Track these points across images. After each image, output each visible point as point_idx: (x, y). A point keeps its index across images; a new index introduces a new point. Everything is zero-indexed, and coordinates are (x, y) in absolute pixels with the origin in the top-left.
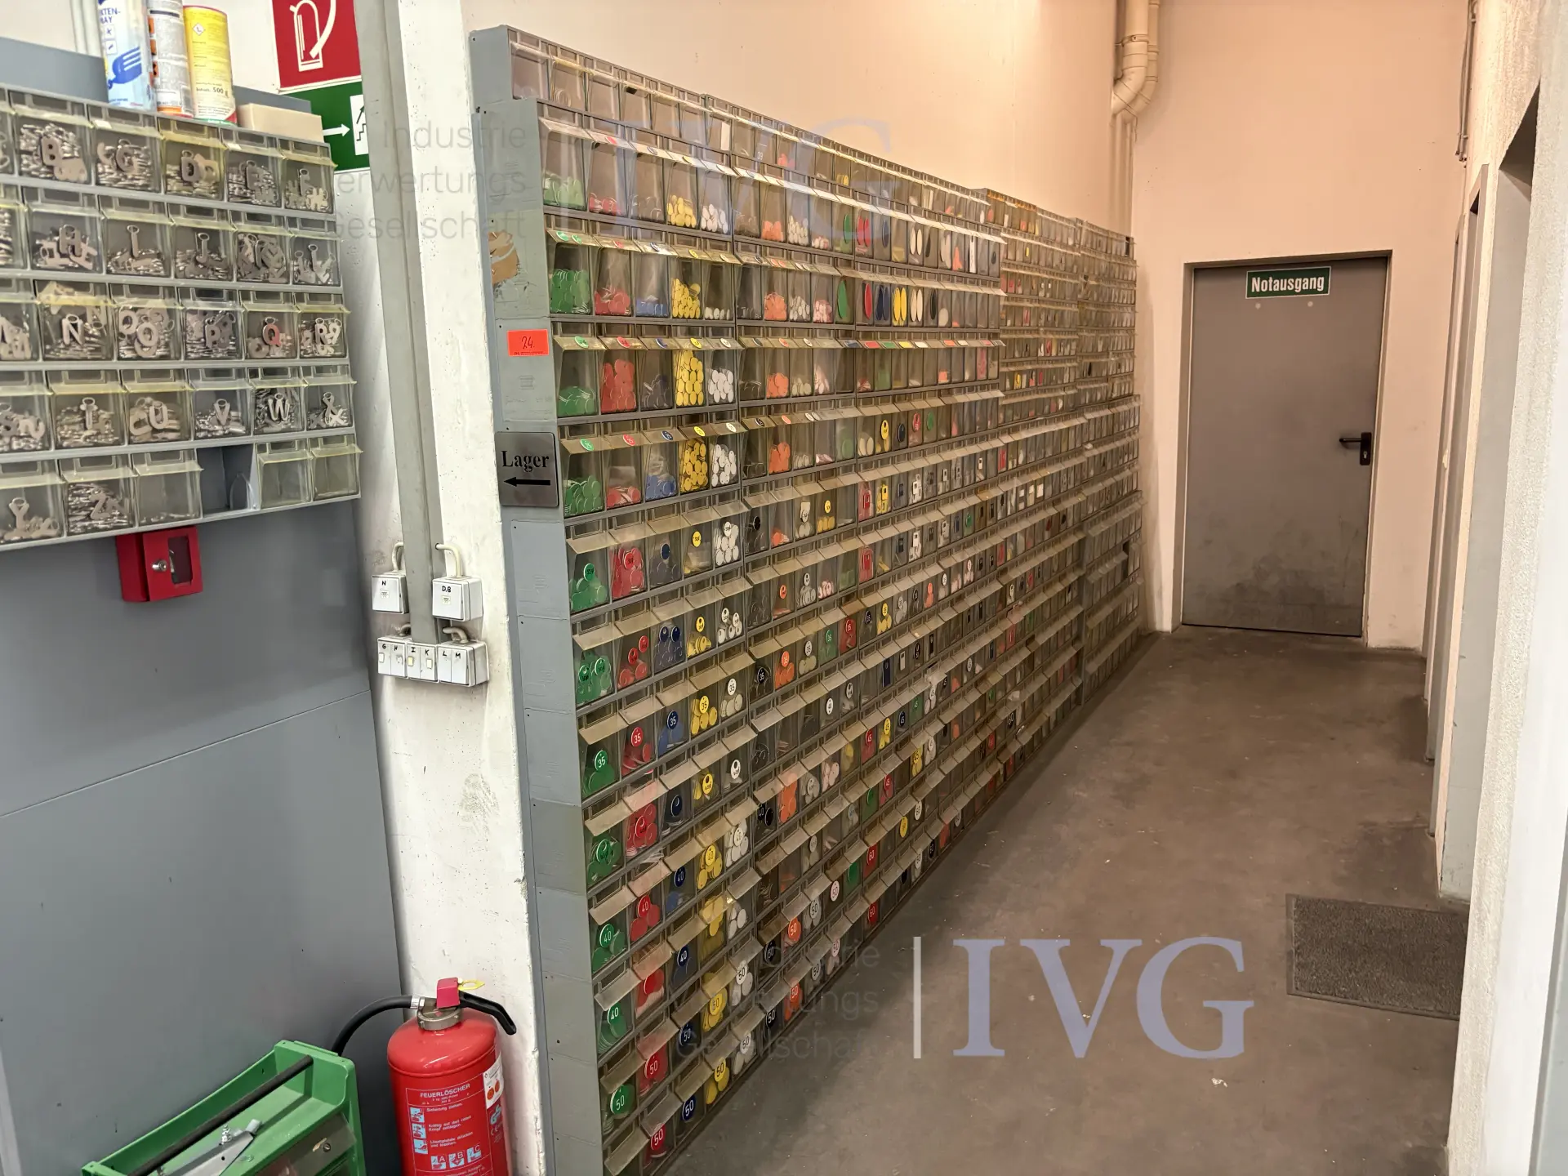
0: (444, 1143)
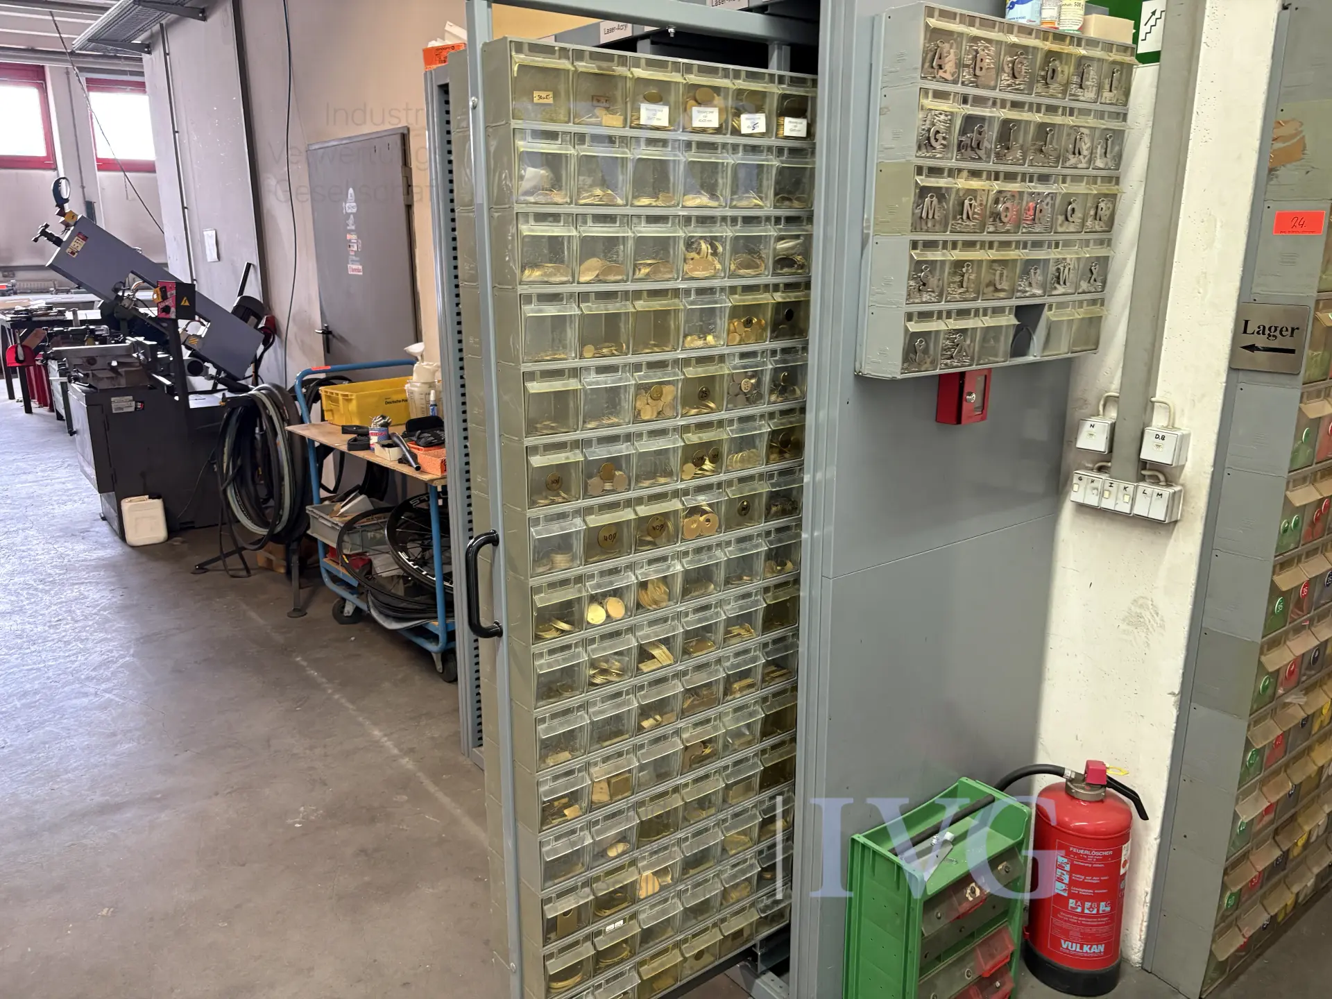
0: (1083, 891)
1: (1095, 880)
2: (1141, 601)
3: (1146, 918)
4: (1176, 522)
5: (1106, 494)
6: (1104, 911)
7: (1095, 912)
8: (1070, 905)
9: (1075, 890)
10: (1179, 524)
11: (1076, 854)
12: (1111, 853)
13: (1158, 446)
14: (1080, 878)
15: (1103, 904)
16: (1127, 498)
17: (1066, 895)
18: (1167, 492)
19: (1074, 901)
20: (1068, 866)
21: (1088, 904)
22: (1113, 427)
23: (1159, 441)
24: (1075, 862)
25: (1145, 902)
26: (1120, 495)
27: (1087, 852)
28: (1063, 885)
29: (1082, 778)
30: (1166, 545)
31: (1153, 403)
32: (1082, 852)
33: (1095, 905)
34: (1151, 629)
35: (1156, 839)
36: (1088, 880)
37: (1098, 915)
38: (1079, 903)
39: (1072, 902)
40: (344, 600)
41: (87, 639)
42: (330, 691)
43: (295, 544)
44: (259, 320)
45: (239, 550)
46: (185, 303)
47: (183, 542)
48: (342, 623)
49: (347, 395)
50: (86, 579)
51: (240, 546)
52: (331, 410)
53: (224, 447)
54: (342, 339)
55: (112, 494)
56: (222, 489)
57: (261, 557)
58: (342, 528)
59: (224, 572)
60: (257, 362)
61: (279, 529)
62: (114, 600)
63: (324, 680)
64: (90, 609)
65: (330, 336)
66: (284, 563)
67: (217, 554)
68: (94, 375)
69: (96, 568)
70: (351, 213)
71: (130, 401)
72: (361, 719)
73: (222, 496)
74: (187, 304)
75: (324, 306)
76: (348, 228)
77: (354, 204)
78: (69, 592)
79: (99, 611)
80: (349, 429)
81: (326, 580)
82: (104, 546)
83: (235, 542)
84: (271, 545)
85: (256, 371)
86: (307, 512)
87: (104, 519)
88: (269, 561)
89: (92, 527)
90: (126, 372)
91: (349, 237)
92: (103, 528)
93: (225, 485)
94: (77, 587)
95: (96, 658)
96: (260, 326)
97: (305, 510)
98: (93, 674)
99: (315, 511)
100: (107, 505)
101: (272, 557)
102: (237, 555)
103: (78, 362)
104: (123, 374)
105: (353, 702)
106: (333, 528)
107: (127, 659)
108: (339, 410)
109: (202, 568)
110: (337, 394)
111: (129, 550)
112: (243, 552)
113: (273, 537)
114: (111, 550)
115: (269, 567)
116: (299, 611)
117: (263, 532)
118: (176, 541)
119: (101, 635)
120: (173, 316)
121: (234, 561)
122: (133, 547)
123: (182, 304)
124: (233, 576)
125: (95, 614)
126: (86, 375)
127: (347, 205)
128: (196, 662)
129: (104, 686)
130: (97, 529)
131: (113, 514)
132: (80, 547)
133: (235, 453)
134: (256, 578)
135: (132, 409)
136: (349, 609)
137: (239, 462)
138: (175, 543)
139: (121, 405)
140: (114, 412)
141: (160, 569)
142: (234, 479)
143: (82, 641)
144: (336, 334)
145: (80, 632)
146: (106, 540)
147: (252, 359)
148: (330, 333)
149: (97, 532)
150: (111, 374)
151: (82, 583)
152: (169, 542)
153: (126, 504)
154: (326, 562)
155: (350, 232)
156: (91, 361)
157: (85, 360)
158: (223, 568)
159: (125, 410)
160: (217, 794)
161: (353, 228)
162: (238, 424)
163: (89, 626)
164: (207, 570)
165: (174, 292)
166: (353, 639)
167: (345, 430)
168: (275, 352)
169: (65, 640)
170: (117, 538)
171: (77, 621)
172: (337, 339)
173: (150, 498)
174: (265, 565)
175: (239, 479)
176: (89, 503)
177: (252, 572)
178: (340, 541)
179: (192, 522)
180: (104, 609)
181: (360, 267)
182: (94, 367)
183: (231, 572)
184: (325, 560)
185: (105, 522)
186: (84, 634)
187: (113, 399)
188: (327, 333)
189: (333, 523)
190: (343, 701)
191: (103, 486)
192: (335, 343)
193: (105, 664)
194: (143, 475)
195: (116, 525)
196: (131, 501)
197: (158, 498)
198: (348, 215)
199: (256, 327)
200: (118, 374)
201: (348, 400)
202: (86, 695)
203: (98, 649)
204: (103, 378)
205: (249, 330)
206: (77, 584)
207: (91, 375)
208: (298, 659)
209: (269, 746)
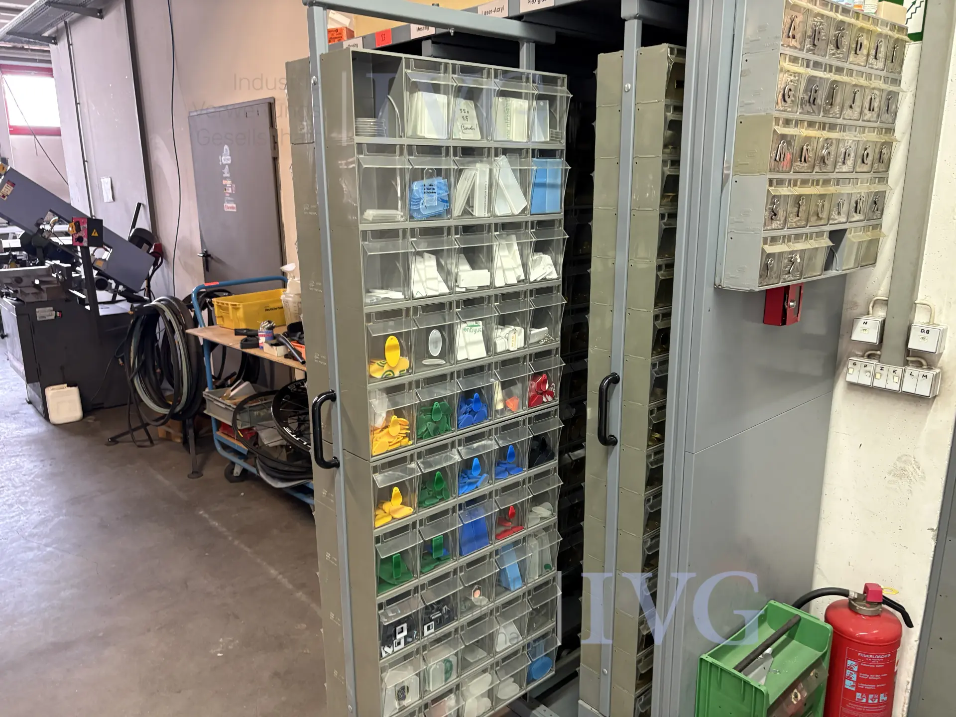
0: (867, 686)
1: (877, 677)
2: (904, 458)
3: (907, 701)
4: (935, 397)
5: (878, 376)
6: (883, 700)
7: (876, 701)
8: (857, 697)
9: (862, 686)
10: (937, 398)
11: (862, 658)
12: (889, 655)
13: (923, 338)
14: (866, 676)
15: (882, 695)
16: (896, 379)
17: (854, 689)
18: (931, 374)
19: (860, 694)
20: (857, 667)
21: (871, 696)
22: (883, 323)
23: (925, 335)
24: (862, 664)
25: (907, 689)
26: (891, 377)
27: (871, 656)
28: (852, 683)
29: (862, 598)
30: (927, 415)
31: (915, 304)
32: (868, 656)
33: (876, 696)
34: (913, 479)
35: (916, 641)
36: (872, 677)
37: (879, 704)
38: (864, 696)
39: (858, 695)
40: (233, 464)
41: (27, 502)
42: (230, 538)
43: (190, 420)
44: (151, 246)
45: (145, 426)
46: (95, 234)
47: (95, 420)
48: (231, 482)
49: (235, 305)
50: (20, 452)
51: (145, 422)
52: (222, 317)
53: (131, 345)
54: (219, 261)
55: (38, 384)
56: (129, 379)
57: (161, 431)
58: (235, 409)
59: (133, 443)
60: (149, 279)
61: (178, 409)
62: (45, 468)
63: (224, 529)
64: (26, 477)
65: (209, 259)
66: (181, 435)
67: (127, 429)
68: (21, 291)
69: (28, 443)
70: (226, 164)
71: (51, 311)
72: (259, 560)
73: (130, 384)
74: (96, 235)
75: (204, 236)
76: (224, 175)
77: (229, 157)
78: (8, 463)
79: (34, 478)
80: (242, 332)
81: (219, 448)
82: (32, 425)
83: (141, 420)
84: (170, 421)
85: (149, 286)
86: (204, 396)
87: (30, 403)
88: (168, 433)
89: (21, 410)
90: (47, 288)
91: (224, 182)
92: (30, 409)
93: (132, 376)
94: (13, 458)
95: (35, 518)
96: (150, 252)
97: (202, 394)
98: (35, 531)
99: (210, 395)
100: (33, 393)
101: (170, 430)
102: (143, 430)
103: (9, 281)
104: (45, 290)
105: (250, 547)
106: (226, 408)
107: (61, 518)
108: (229, 317)
109: (114, 440)
110: (227, 304)
111: (52, 427)
112: (148, 428)
113: (174, 416)
114: (38, 428)
115: (168, 438)
116: (197, 473)
117: (165, 411)
118: (90, 419)
119: (38, 498)
120: (85, 244)
121: (140, 435)
122: (55, 425)
123: (93, 234)
124: (140, 446)
125: (31, 481)
126: (16, 292)
127: (223, 158)
128: (117, 519)
129: (44, 541)
130: (24, 412)
131: (37, 399)
132: (13, 426)
133: (140, 351)
134: (158, 447)
135: (53, 317)
136: (237, 471)
137: (143, 357)
138: (89, 421)
139: (43, 314)
140: (38, 319)
141: (80, 442)
142: (139, 371)
143: (22, 504)
144: (214, 257)
145: (20, 496)
146: (33, 420)
147: (146, 276)
148: (209, 256)
149: (25, 414)
150: (35, 290)
151: (18, 456)
152: (85, 420)
153: (50, 392)
154: (218, 435)
155: (226, 178)
156: (18, 280)
157: (14, 279)
158: (131, 440)
159: (48, 318)
160: (149, 630)
161: (228, 175)
162: (142, 329)
163: (27, 491)
164: (117, 442)
165: (86, 226)
166: (242, 494)
167: (238, 332)
168: (163, 271)
169: (8, 503)
170: (42, 419)
171: (16, 488)
172: (215, 261)
173: (68, 386)
174: (165, 436)
175: (143, 371)
176: (16, 391)
177: (154, 442)
178: (234, 420)
179: (103, 404)
180: (37, 476)
181: (235, 205)
182: (20, 285)
183: (138, 443)
184: (218, 433)
185: (30, 406)
186: (23, 498)
187: (37, 310)
188: (207, 256)
189: (226, 405)
190: (242, 546)
191: (30, 378)
192: (213, 264)
193: (43, 522)
194: (62, 368)
195: (40, 408)
196: (52, 389)
197: (75, 386)
198: (224, 166)
199: (148, 252)
200: (41, 290)
201: (236, 308)
202: (31, 549)
203: (36, 510)
204: (29, 294)
205: (143, 255)
206: (13, 456)
207: (19, 292)
208: (201, 513)
209: (187, 587)
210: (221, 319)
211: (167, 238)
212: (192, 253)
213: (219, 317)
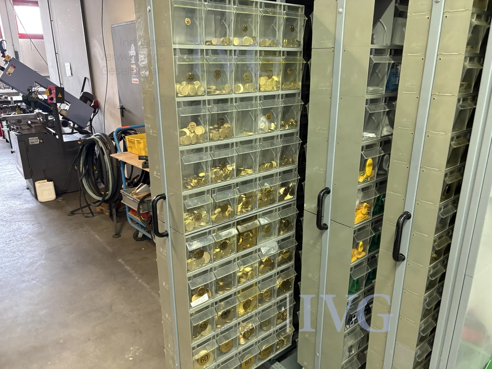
40: (138, 231)
41: (23, 251)
43: (114, 203)
44: (92, 102)
47: (63, 200)
48: (137, 241)
49: (139, 141)
50: (21, 219)
51: (89, 204)
53: (80, 161)
54: (129, 111)
55: (31, 179)
56: (80, 179)
57: (98, 209)
59: (82, 215)
60: (91, 121)
61: (107, 198)
62: (34, 229)
64: (24, 235)
66: (109, 211)
67: (79, 207)
68: (20, 128)
69: (26, 213)
70: (133, 56)
71: (37, 139)
73: (80, 181)
74: (61, 96)
75: (121, 97)
76: (132, 62)
78: (14, 225)
79: (28, 235)
80: (142, 158)
81: (129, 220)
82: (28, 202)
83: (87, 203)
84: (103, 204)
86: (121, 192)
87: (28, 189)
88: (102, 210)
89: (23, 193)
90: (35, 126)
91: (132, 66)
92: (28, 193)
94: (17, 223)
95: (27, 261)
96: (92, 105)
98: (27, 269)
100: (29, 183)
101: (103, 208)
102: (87, 208)
103: (14, 122)
107: (42, 261)
109: (73, 213)
111: (39, 204)
112: (90, 206)
113: (104, 201)
114: (32, 204)
115: (102, 212)
116: (118, 235)
117: (100, 199)
119: (29, 248)
120: (55, 102)
121: (87, 210)
122: (41, 202)
123: (59, 96)
124: (86, 217)
125: (26, 237)
126: (17, 128)
127: (131, 52)
128: (73, 263)
129: (31, 277)
130: (25, 194)
131: (31, 187)
132: (18, 203)
134: (97, 217)
135: (38, 143)
136: (140, 235)
138: (60, 200)
139: (33, 141)
140: (30, 144)
141: (54, 213)
142: (85, 175)
143: (21, 252)
144: (127, 109)
145: (19, 247)
146: (29, 199)
147: (89, 119)
148: (124, 108)
150: (28, 127)
151: (20, 221)
152: (57, 200)
153: (37, 184)
154: (129, 214)
155: (132, 64)
156: (19, 121)
157: (16, 121)
158: (81, 213)
159: (35, 143)
161: (134, 62)
162: (86, 151)
163: (24, 244)
164: (75, 214)
165: (55, 91)
166: (143, 249)
167: (140, 158)
168: (99, 116)
169: (13, 251)
170: (34, 198)
171: (18, 241)
172: (127, 111)
173: (47, 181)
174: (100, 211)
175: (88, 175)
176: (21, 181)
177: (94, 214)
179: (67, 190)
180: (30, 234)
181: (138, 80)
182: (20, 124)
183: (85, 215)
186: (21, 248)
187: (29, 138)
188: (122, 109)
191: (27, 176)
192: (126, 113)
193: (32, 264)
194: (44, 171)
195: (33, 192)
196: (39, 183)
197: (51, 181)
198: (131, 57)
199: (90, 105)
200: (31, 127)
202: (24, 282)
203: (28, 256)
204: (25, 129)
206: (17, 221)
208: (120, 260)
210: (130, 148)
211: (101, 98)
212: (114, 106)
213: (129, 147)
